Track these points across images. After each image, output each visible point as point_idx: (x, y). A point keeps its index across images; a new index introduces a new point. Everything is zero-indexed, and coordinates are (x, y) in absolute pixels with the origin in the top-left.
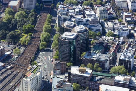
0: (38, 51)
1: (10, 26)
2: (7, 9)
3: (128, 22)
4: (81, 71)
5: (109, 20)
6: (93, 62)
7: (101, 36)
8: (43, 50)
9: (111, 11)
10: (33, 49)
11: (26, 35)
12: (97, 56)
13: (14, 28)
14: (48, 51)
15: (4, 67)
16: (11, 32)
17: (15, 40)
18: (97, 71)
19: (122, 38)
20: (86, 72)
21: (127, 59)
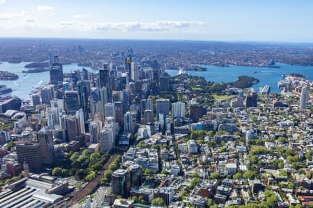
0: (98, 186)
1: (82, 165)
2: (86, 150)
3: (183, 162)
4: (122, 202)
5: (169, 160)
6: (138, 195)
7: (157, 173)
8: (103, 185)
9: (173, 153)
10: (94, 184)
11: (94, 173)
12: (145, 190)
13: (86, 166)
14: (108, 186)
15: (62, 199)
16: (81, 170)
17: (82, 177)
18: (141, 203)
19: (172, 175)
20: (127, 204)
21: (166, 193)
